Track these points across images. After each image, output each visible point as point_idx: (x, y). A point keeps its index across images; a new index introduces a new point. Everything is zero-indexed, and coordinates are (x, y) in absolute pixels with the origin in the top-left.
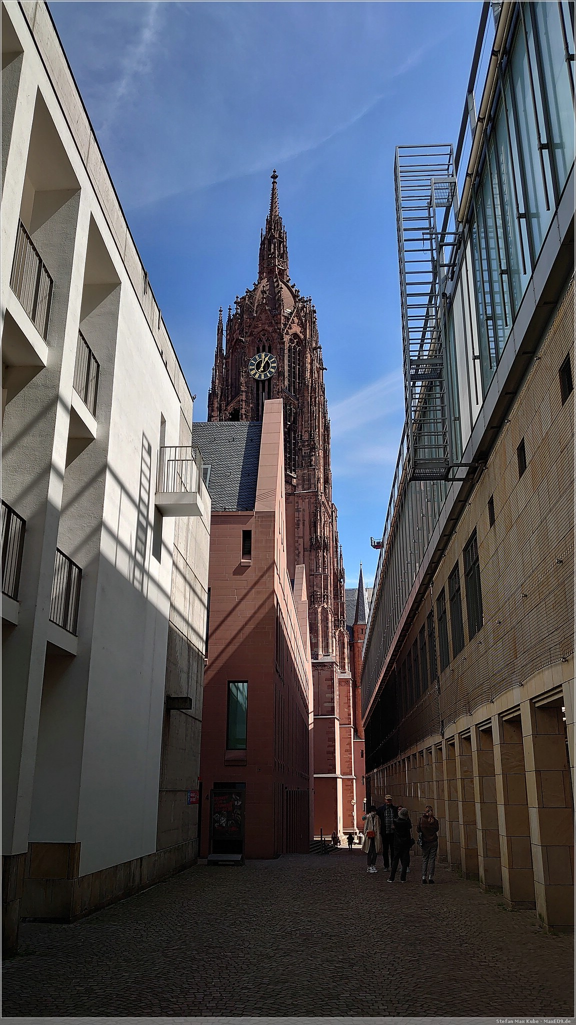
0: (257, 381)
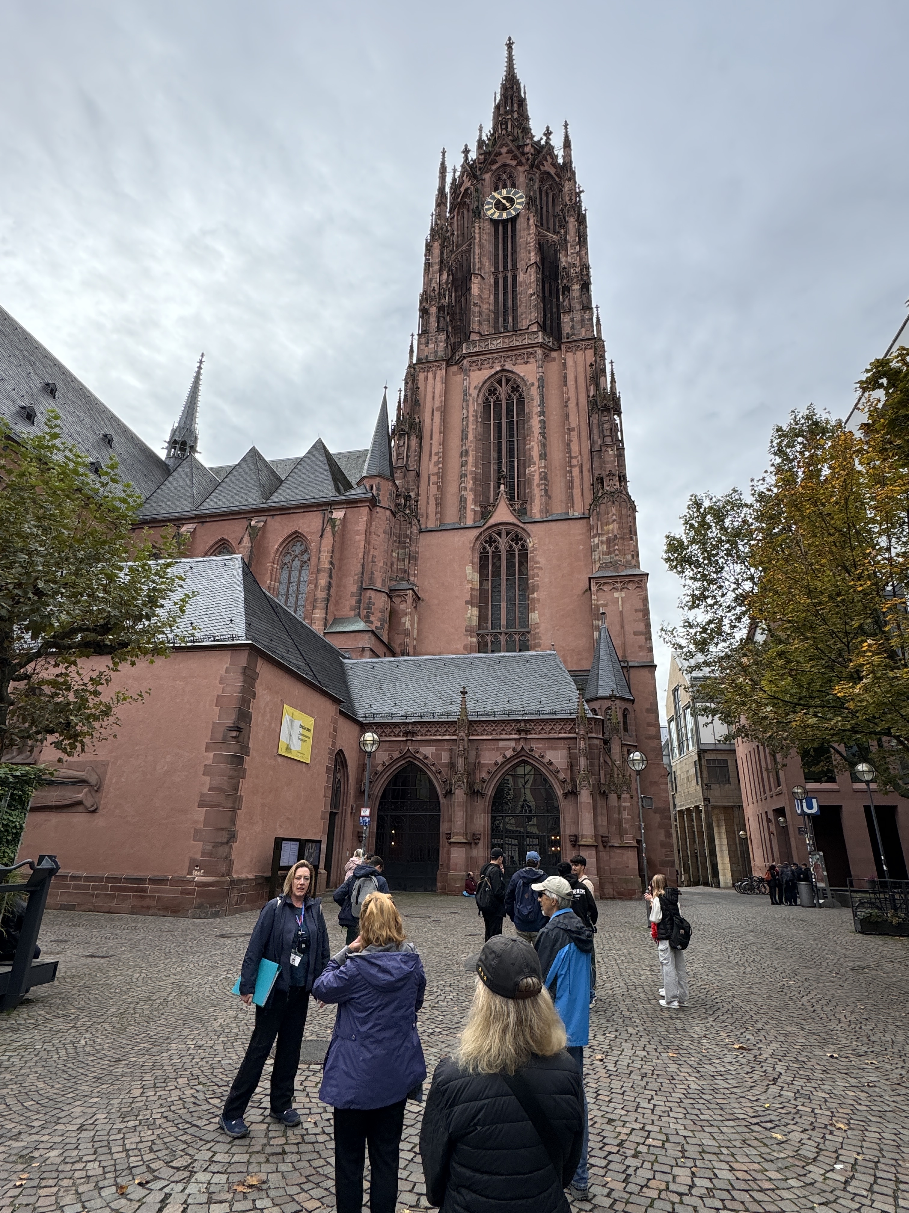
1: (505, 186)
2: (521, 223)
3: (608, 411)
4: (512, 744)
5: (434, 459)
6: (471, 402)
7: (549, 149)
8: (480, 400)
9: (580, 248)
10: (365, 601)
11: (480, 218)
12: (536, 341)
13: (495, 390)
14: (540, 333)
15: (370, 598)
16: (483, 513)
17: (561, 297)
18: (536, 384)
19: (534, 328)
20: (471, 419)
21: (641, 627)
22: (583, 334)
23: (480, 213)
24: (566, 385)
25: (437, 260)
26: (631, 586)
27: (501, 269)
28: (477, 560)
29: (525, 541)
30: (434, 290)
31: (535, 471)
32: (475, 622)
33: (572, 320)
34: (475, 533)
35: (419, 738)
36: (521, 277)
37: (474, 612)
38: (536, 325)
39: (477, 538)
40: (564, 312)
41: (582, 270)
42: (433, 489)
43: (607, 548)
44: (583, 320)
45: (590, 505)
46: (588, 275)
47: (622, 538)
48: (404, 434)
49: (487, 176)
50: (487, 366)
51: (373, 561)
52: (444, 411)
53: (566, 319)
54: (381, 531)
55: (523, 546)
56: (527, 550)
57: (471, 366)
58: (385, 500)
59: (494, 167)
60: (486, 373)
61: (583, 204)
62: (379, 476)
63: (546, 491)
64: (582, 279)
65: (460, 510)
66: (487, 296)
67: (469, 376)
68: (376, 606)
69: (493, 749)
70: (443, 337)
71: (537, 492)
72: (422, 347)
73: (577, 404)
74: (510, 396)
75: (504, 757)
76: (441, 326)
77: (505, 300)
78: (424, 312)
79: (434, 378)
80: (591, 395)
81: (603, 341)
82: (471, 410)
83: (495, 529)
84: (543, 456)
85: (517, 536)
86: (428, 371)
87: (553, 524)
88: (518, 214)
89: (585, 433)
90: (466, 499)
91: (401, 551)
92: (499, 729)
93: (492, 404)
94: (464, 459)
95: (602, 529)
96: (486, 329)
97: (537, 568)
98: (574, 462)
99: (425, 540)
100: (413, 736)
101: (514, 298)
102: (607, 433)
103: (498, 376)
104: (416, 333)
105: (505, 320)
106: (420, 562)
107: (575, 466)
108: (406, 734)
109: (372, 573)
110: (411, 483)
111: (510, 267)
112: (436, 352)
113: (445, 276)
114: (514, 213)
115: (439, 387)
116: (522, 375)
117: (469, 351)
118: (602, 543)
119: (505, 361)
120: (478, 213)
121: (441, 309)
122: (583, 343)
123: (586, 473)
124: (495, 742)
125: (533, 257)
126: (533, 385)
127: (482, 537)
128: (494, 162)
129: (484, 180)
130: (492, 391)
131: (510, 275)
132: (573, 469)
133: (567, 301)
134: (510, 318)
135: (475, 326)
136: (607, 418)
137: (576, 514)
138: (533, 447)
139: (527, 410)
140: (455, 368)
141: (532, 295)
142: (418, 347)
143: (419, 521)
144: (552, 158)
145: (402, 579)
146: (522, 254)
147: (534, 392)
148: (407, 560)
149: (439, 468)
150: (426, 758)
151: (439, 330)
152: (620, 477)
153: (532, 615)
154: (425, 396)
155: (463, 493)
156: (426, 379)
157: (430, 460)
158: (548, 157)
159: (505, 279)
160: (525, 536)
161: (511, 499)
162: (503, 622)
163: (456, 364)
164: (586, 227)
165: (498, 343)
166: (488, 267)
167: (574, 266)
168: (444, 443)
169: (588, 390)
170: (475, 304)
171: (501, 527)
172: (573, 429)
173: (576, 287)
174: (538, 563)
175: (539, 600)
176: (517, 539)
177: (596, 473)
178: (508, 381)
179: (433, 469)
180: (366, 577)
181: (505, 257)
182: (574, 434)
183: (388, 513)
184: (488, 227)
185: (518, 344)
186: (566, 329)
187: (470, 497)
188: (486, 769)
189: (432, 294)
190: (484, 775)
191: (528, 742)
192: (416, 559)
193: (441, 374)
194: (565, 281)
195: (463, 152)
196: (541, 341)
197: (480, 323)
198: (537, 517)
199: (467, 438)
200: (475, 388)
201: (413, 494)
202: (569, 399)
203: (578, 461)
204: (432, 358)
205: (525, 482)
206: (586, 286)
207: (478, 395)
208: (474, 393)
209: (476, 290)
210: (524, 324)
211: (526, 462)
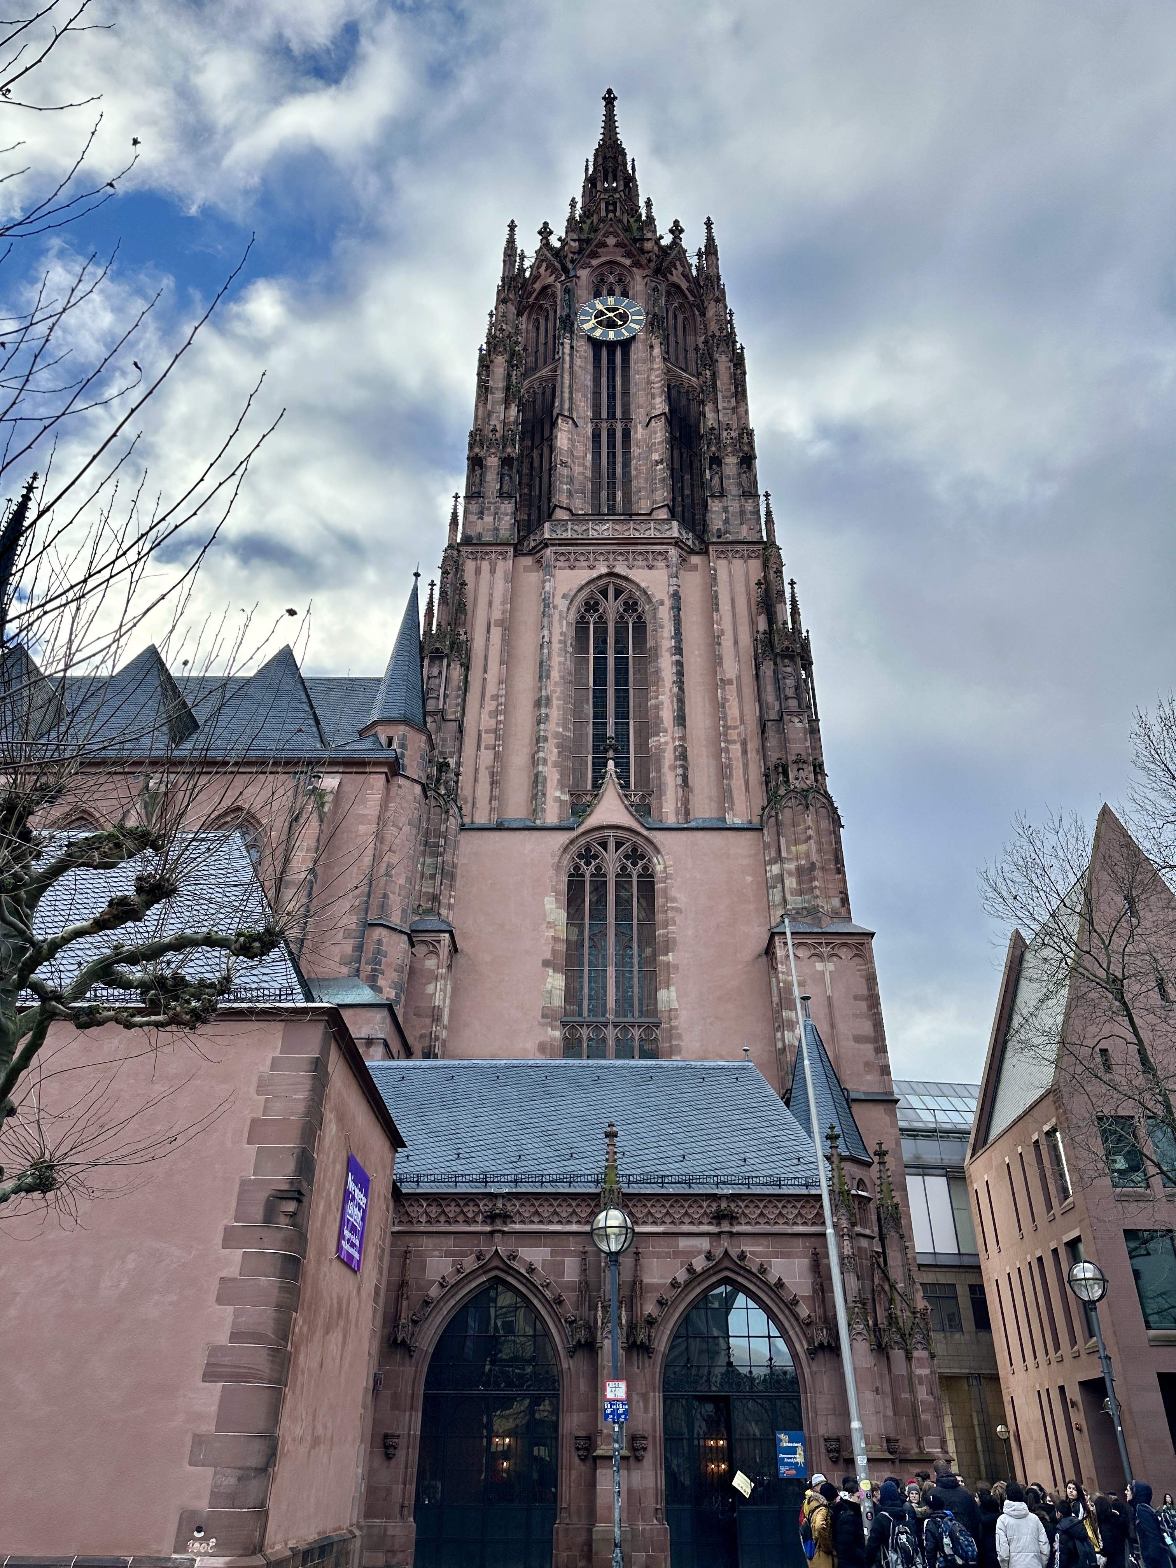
1: (611, 293)
2: (637, 352)
3: (792, 658)
4: (704, 1244)
5: (490, 705)
6: (556, 618)
7: (679, 252)
8: (572, 617)
9: (737, 403)
10: (370, 947)
11: (572, 332)
12: (668, 534)
13: (597, 603)
14: (675, 524)
15: (379, 942)
16: (574, 806)
17: (708, 471)
18: (668, 603)
19: (663, 514)
20: (556, 646)
21: (867, 1028)
22: (744, 533)
23: (572, 324)
24: (718, 610)
25: (501, 384)
26: (844, 952)
27: (604, 415)
28: (564, 887)
29: (649, 860)
30: (494, 430)
31: (666, 743)
32: (558, 1000)
33: (725, 510)
34: (564, 838)
35: (518, 1227)
36: (639, 433)
37: (556, 982)
38: (665, 510)
39: (566, 849)
40: (713, 496)
41: (741, 435)
42: (486, 757)
43: (799, 883)
44: (742, 513)
45: (763, 809)
46: (751, 444)
47: (823, 868)
48: (441, 658)
49: (584, 273)
50: (586, 564)
51: (387, 875)
52: (508, 626)
53: (715, 506)
54: (403, 819)
55: (645, 868)
56: (652, 876)
57: (557, 560)
58: (413, 766)
59: (595, 262)
60: (584, 575)
61: (737, 339)
62: (406, 721)
63: (685, 778)
64: (741, 450)
65: (534, 797)
66: (581, 454)
67: (553, 576)
68: (389, 960)
69: (668, 1255)
70: (508, 507)
71: (670, 779)
72: (473, 518)
73: (736, 643)
74: (622, 617)
75: (690, 1270)
76: (505, 489)
77: (612, 464)
78: (476, 463)
79: (493, 571)
80: (761, 629)
81: (779, 549)
82: (556, 631)
83: (597, 835)
84: (681, 719)
85: (635, 850)
86: (483, 559)
87: (700, 834)
88: (634, 338)
89: (749, 690)
90: (545, 778)
91: (429, 861)
92: (677, 1212)
93: (592, 627)
94: (543, 711)
95: (788, 851)
96: (581, 505)
97: (673, 908)
98: (733, 735)
99: (469, 843)
100: (505, 1223)
101: (626, 464)
102: (790, 692)
103: (601, 582)
104: (462, 494)
105: (612, 497)
106: (458, 883)
107: (734, 742)
108: (491, 1218)
109: (385, 896)
110: (449, 742)
111: (619, 414)
112: (497, 529)
113: (513, 411)
114: (627, 335)
115: (500, 587)
116: (643, 585)
117: (555, 536)
118: (790, 874)
119: (615, 559)
120: (568, 324)
121: (506, 462)
122: (745, 547)
123: (752, 755)
124: (670, 1240)
125: (660, 405)
126: (662, 603)
127: (574, 849)
128: (594, 255)
129: (578, 278)
130: (591, 606)
131: (619, 428)
132: (732, 747)
133: (716, 480)
134: (619, 494)
135: (562, 498)
136: (789, 670)
137: (738, 822)
138: (662, 704)
139: (650, 643)
140: (528, 561)
141: (657, 463)
142: (465, 518)
143: (460, 809)
144: (683, 266)
145: (429, 912)
146: (639, 397)
147: (665, 614)
148: (438, 877)
149: (498, 723)
150: (531, 1269)
151: (501, 495)
152: (814, 766)
153: (662, 994)
154: (476, 599)
155: (540, 768)
156: (478, 571)
157: (481, 707)
158: (678, 263)
159: (611, 434)
160: (650, 850)
161: (625, 786)
162: (611, 1003)
163: (530, 553)
164: (745, 373)
165: (605, 530)
166: (584, 409)
167: (728, 427)
168: (506, 680)
169: (753, 623)
170: (563, 463)
171: (607, 833)
172: (730, 682)
173: (731, 461)
174: (674, 900)
175: (676, 967)
176: (635, 855)
177: (773, 757)
178: (618, 593)
179: (487, 722)
180: (375, 902)
181: (612, 397)
182: (731, 692)
183: (418, 789)
184: (584, 349)
185: (637, 535)
186: (716, 521)
187: (552, 775)
188: (656, 1296)
189: (491, 435)
190: (650, 1308)
191: (735, 1240)
192: (452, 877)
193: (504, 566)
194: (713, 449)
195: (540, 233)
196: (676, 535)
197: (570, 494)
198: (671, 820)
199: (548, 677)
200: (564, 596)
201: (452, 761)
202: (722, 632)
203: (739, 734)
204: (487, 538)
205: (648, 760)
206: (747, 460)
207: (568, 609)
208: (562, 605)
209: (565, 441)
210: (644, 506)
211: (648, 728)
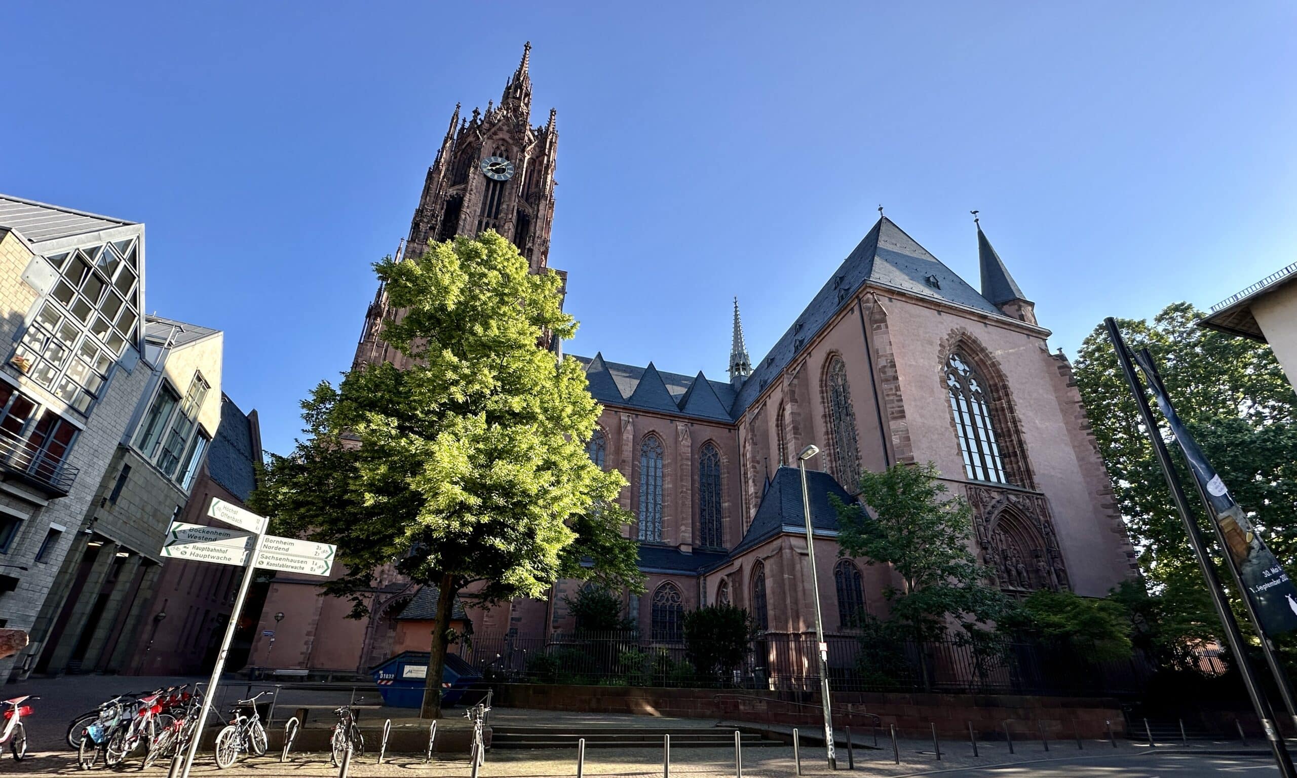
0: (489, 180)
